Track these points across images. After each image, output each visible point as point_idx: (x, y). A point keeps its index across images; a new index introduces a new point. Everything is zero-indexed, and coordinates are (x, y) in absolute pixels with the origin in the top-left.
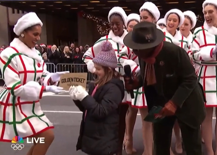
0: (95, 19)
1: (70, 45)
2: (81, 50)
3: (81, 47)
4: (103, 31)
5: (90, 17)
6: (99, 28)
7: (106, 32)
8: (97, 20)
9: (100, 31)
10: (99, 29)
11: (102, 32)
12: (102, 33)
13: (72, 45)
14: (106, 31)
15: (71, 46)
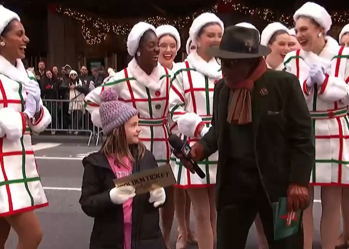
0: (79, 17)
1: (38, 65)
2: (56, 73)
3: (55, 68)
4: (93, 38)
5: (70, 13)
6: (86, 31)
7: (97, 40)
8: (83, 18)
9: (87, 38)
10: (85, 34)
11: (90, 40)
12: (90, 42)
13: (41, 64)
14: (98, 37)
15: (40, 66)
